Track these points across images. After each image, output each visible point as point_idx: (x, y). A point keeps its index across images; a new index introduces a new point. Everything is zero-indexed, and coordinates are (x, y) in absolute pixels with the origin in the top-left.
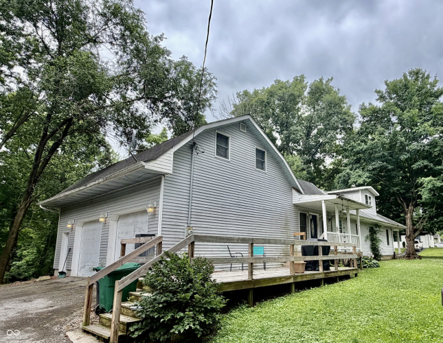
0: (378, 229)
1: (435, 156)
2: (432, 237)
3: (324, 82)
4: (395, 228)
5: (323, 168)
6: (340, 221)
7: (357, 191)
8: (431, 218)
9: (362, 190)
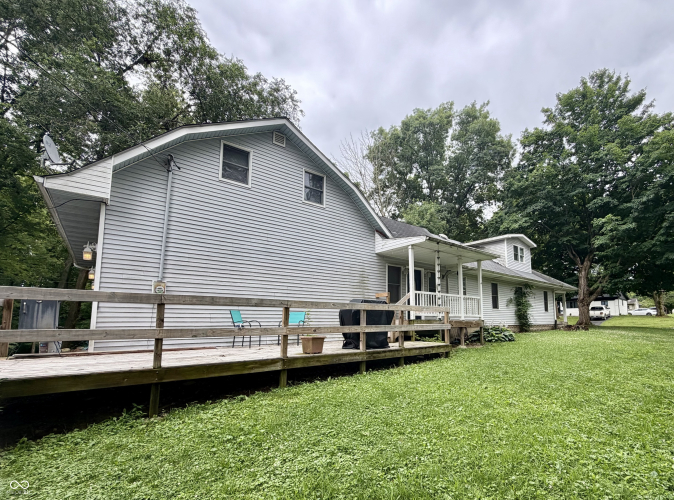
0: (529, 290)
1: (623, 189)
2: (625, 303)
3: (478, 107)
4: (560, 289)
5: (480, 220)
6: (464, 279)
7: (502, 241)
8: (613, 276)
9: (508, 239)
